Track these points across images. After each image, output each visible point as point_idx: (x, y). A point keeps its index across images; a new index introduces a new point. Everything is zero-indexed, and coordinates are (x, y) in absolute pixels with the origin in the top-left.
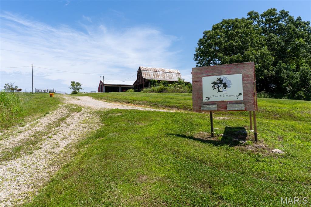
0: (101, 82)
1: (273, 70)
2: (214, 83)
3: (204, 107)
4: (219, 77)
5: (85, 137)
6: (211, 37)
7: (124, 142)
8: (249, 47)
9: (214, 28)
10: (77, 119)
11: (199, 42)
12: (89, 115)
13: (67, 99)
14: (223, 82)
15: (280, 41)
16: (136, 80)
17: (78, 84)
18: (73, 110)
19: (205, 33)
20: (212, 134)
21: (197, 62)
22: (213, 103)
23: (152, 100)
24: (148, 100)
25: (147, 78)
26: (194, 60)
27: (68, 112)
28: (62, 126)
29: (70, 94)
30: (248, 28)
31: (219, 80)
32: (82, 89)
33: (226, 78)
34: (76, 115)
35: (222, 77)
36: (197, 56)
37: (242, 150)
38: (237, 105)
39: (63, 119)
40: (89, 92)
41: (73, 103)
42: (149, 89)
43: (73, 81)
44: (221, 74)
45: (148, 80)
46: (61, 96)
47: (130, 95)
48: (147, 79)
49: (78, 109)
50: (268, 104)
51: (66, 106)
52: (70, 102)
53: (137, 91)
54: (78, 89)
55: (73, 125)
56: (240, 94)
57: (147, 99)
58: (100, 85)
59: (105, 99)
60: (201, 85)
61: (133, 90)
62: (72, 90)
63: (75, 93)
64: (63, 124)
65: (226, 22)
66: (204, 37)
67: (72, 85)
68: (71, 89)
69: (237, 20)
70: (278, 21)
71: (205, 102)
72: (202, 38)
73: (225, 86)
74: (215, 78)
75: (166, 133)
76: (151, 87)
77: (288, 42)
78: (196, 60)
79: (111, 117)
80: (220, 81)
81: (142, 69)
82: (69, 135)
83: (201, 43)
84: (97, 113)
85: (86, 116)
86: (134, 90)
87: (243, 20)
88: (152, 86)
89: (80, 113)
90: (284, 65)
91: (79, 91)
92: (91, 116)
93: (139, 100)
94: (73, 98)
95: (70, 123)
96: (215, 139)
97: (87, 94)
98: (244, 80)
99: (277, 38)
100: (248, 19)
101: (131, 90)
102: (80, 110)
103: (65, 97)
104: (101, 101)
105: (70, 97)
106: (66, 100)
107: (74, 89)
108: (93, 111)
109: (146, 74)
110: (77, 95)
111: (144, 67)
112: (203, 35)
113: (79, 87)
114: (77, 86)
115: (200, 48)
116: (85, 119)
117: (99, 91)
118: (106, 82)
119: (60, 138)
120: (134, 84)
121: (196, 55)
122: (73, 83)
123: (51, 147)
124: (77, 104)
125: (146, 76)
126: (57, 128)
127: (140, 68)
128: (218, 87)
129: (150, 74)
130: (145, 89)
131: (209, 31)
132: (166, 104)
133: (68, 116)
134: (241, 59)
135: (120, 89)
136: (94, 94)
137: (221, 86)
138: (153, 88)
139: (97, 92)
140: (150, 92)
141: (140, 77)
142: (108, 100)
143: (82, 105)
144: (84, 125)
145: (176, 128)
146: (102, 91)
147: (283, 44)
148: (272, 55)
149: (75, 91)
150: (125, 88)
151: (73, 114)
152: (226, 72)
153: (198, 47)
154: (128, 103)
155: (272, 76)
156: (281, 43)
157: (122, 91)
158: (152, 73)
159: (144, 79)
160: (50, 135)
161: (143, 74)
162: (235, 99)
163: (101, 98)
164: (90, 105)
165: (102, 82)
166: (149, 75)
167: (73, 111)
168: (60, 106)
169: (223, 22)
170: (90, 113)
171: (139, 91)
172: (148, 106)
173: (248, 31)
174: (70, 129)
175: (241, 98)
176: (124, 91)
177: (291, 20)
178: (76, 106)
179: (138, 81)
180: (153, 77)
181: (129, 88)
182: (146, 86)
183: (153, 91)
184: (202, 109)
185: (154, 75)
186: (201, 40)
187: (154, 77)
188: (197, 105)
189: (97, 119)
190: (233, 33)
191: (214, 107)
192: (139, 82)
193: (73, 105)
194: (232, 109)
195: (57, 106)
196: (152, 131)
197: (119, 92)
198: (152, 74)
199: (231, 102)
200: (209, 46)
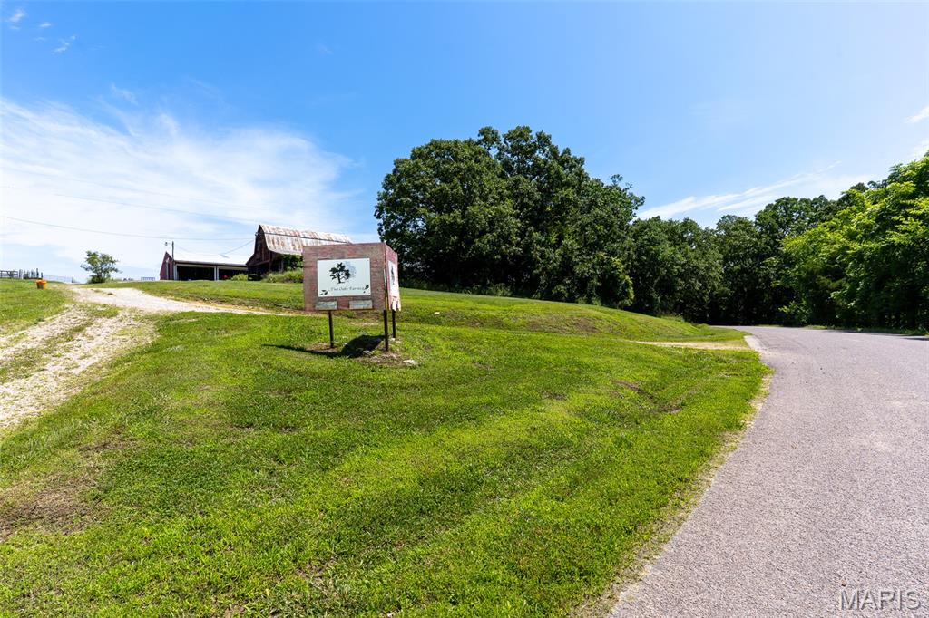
0: (167, 255)
1: (518, 244)
2: (334, 270)
3: (319, 305)
4: (339, 261)
5: (125, 353)
6: (408, 174)
7: (190, 356)
8: (477, 199)
9: (414, 156)
10: (109, 329)
11: (386, 180)
12: (132, 322)
13: (82, 294)
14: (346, 269)
15: (532, 190)
16: (253, 253)
17: (106, 259)
18: (100, 314)
19: (397, 163)
20: (332, 344)
21: (381, 221)
22: (332, 299)
23: (270, 297)
24: (263, 297)
25: (277, 251)
26: (375, 218)
27: (87, 318)
28: (79, 340)
29: (85, 282)
30: (477, 161)
31: (339, 265)
32: (116, 270)
33: (349, 263)
34: (107, 323)
35: (343, 262)
36: (380, 209)
37: (364, 362)
38: (362, 302)
39: (79, 330)
40: (137, 278)
41: (97, 301)
42: (280, 275)
43: (92, 252)
44: (343, 258)
45: (280, 254)
46: (63, 286)
47: (227, 287)
48: (276, 254)
49: (111, 312)
50: (471, 304)
51: (81, 306)
52: (89, 299)
53: (255, 279)
54: (106, 271)
55: (101, 339)
56: (367, 287)
57: (261, 294)
58: (164, 263)
59: (172, 295)
60: (316, 273)
61: (246, 277)
62: (91, 273)
63: (97, 280)
64: (79, 337)
65: (435, 144)
66: (395, 171)
67: (90, 261)
68: (87, 269)
69: (456, 143)
70: (534, 151)
71: (322, 298)
72: (391, 173)
73: (348, 275)
74: (334, 263)
75: (263, 343)
76: (285, 270)
77: (547, 194)
78: (379, 217)
79: (177, 325)
80: (342, 267)
81: (265, 229)
82: (95, 351)
83: (389, 183)
84: (151, 318)
85: (127, 323)
86: (249, 276)
87: (469, 143)
88: (289, 268)
89: (114, 319)
90: (536, 235)
91: (109, 276)
92: (138, 323)
93: (242, 298)
94: (97, 291)
95: (94, 335)
96: (335, 350)
97: (130, 284)
98: (371, 267)
99: (529, 185)
100: (479, 143)
101: (241, 275)
102: (115, 314)
103: (75, 289)
104: (162, 298)
105: (89, 289)
106: (79, 294)
107: (96, 271)
108: (142, 315)
109: (275, 241)
110: (103, 284)
111: (271, 227)
112: (394, 167)
113: (109, 265)
114: (103, 263)
115: (387, 194)
116: (124, 329)
117: (163, 276)
118: (180, 256)
119: (78, 356)
120: (248, 263)
121: (379, 207)
122: (92, 257)
123: (63, 368)
124: (106, 303)
125: (276, 245)
126: (70, 343)
127: (260, 228)
128: (339, 276)
129: (286, 242)
130: (271, 275)
131: (406, 160)
132: (296, 304)
133: (89, 324)
134: (458, 220)
135: (216, 274)
136: (149, 283)
137: (342, 274)
138: (290, 272)
139: (158, 278)
140: (283, 282)
141: (261, 248)
142: (178, 295)
143: (118, 305)
144: (124, 337)
145: (283, 338)
146: (171, 278)
147: (537, 196)
148: (517, 216)
149: (99, 276)
150: (227, 272)
151: (99, 321)
152: (349, 255)
153: (382, 190)
154: (222, 302)
155: (516, 256)
156: (533, 194)
157: (221, 278)
158: (288, 241)
159: (272, 252)
160: (57, 352)
161: (269, 241)
162: (360, 293)
163: (163, 293)
164: (134, 305)
165: (169, 257)
166: (283, 245)
167: (98, 316)
168: (66, 306)
169: (431, 144)
170: (135, 319)
171: (258, 279)
172: (261, 309)
173: (477, 167)
174: (96, 343)
175: (368, 292)
176: (224, 279)
177: (554, 153)
178: (104, 306)
179: (258, 256)
180: (292, 248)
181: (237, 272)
182: (275, 269)
183: (291, 279)
184: (317, 307)
185: (293, 245)
186: (388, 176)
187: (294, 249)
188: (310, 302)
189: (150, 328)
190: (448, 169)
191: (333, 305)
192: (260, 260)
193: (99, 305)
194: (356, 307)
195: (61, 307)
196: (241, 341)
197: (213, 279)
198: (290, 241)
199: (355, 298)
200: (403, 191)
